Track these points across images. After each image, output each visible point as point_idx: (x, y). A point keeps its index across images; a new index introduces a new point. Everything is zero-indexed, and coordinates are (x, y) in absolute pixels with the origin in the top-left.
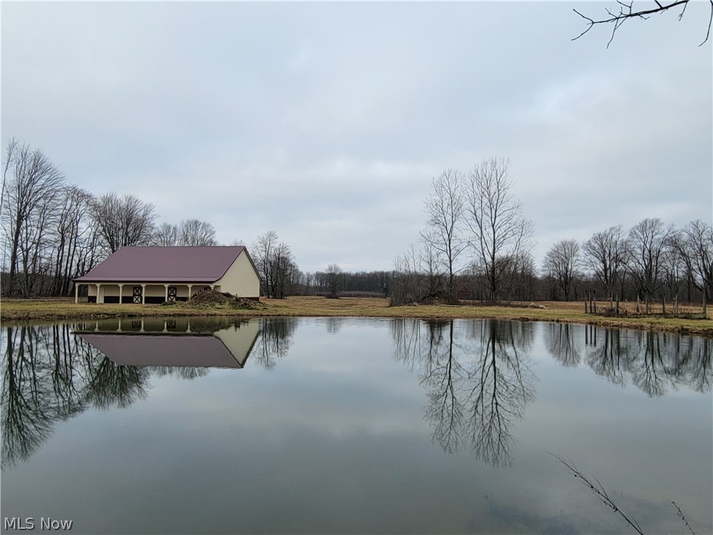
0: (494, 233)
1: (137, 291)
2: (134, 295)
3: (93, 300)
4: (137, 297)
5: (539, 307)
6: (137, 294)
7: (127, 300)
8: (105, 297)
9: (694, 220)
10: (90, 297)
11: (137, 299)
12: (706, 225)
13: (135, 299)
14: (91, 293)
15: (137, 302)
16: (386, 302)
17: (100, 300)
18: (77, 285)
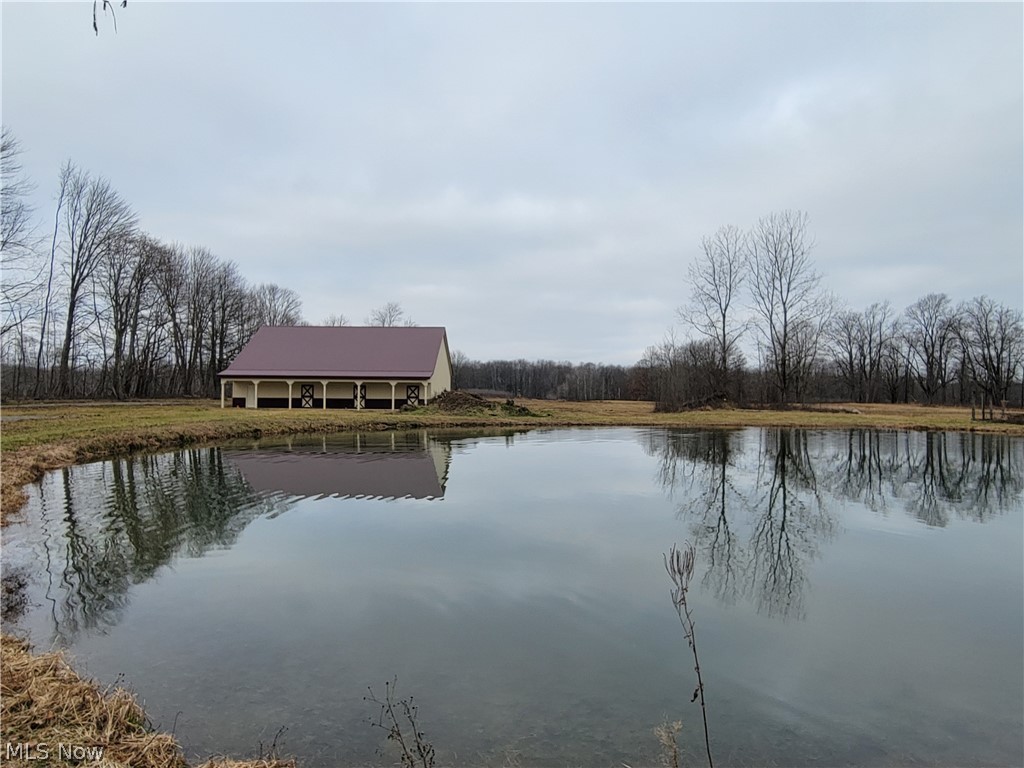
0: (785, 312)
1: (307, 391)
2: (303, 396)
3: (240, 403)
4: (307, 399)
5: (851, 412)
6: (307, 394)
7: (297, 404)
8: (259, 400)
9: (978, 296)
10: (235, 399)
11: (307, 402)
12: (994, 303)
13: (304, 402)
14: (237, 394)
15: (307, 406)
16: (650, 406)
17: (251, 403)
18: (223, 382)
